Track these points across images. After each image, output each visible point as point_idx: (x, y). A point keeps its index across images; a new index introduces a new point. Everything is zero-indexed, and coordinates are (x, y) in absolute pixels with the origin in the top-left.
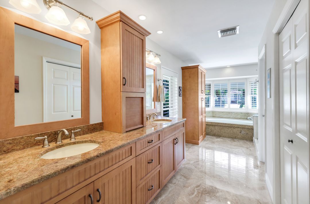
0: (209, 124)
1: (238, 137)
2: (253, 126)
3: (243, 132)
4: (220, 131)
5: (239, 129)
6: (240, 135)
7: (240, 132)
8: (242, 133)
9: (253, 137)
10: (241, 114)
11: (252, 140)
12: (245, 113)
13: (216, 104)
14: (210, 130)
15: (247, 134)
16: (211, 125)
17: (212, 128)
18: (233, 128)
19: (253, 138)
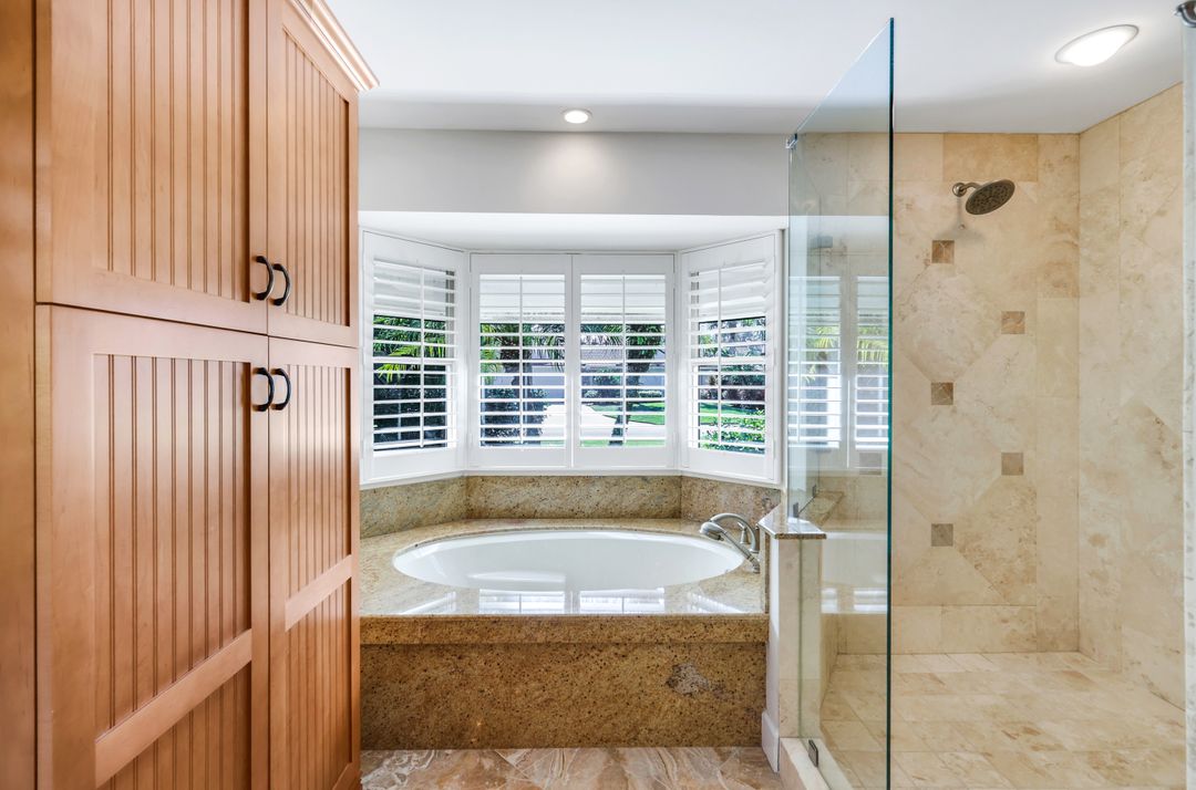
0: (403, 638)
1: (652, 724)
2: (767, 622)
3: (692, 678)
4: (503, 690)
5: (663, 657)
6: (666, 707)
7: (671, 683)
8: (684, 687)
9: (763, 707)
10: (640, 482)
11: (755, 740)
12: (663, 478)
13: (489, 420)
14: (418, 698)
15: (720, 687)
16: (423, 647)
17: (440, 671)
18: (613, 649)
19: (758, 719)
